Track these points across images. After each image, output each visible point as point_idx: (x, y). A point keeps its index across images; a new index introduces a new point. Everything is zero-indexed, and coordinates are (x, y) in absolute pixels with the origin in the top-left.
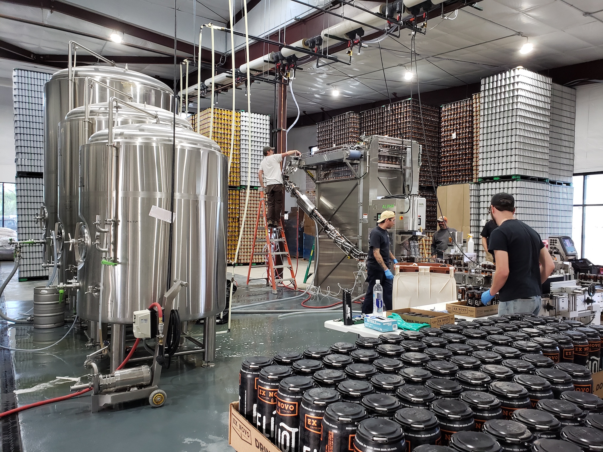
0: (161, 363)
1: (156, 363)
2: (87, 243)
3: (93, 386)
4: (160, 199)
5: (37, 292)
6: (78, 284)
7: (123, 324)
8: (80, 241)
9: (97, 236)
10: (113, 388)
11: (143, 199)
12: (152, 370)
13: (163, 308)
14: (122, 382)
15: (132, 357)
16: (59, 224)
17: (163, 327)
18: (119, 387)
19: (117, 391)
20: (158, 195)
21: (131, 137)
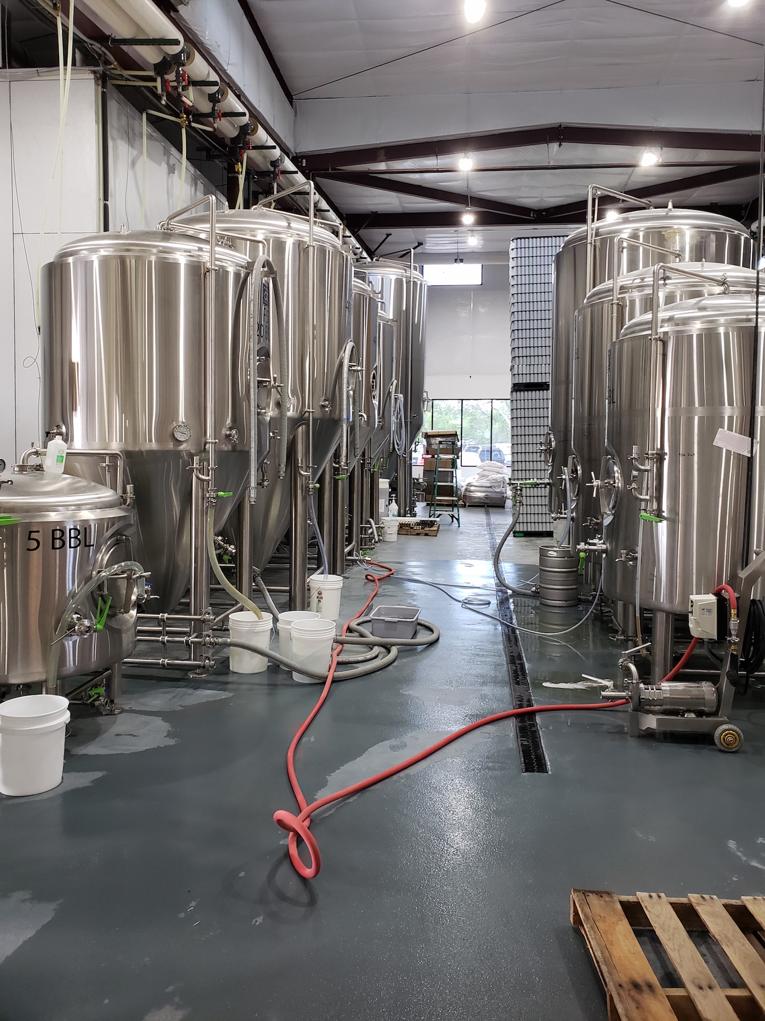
0: (734, 681)
1: (725, 682)
2: (618, 487)
3: (630, 697)
4: (731, 418)
5: (543, 553)
6: (604, 547)
7: (671, 613)
8: (607, 483)
9: (634, 477)
10: (659, 707)
11: (701, 419)
12: (719, 692)
13: (736, 595)
14: (672, 701)
15: (686, 666)
16: (574, 457)
17: (738, 625)
18: (668, 707)
19: (665, 712)
20: (727, 411)
21: (686, 321)
